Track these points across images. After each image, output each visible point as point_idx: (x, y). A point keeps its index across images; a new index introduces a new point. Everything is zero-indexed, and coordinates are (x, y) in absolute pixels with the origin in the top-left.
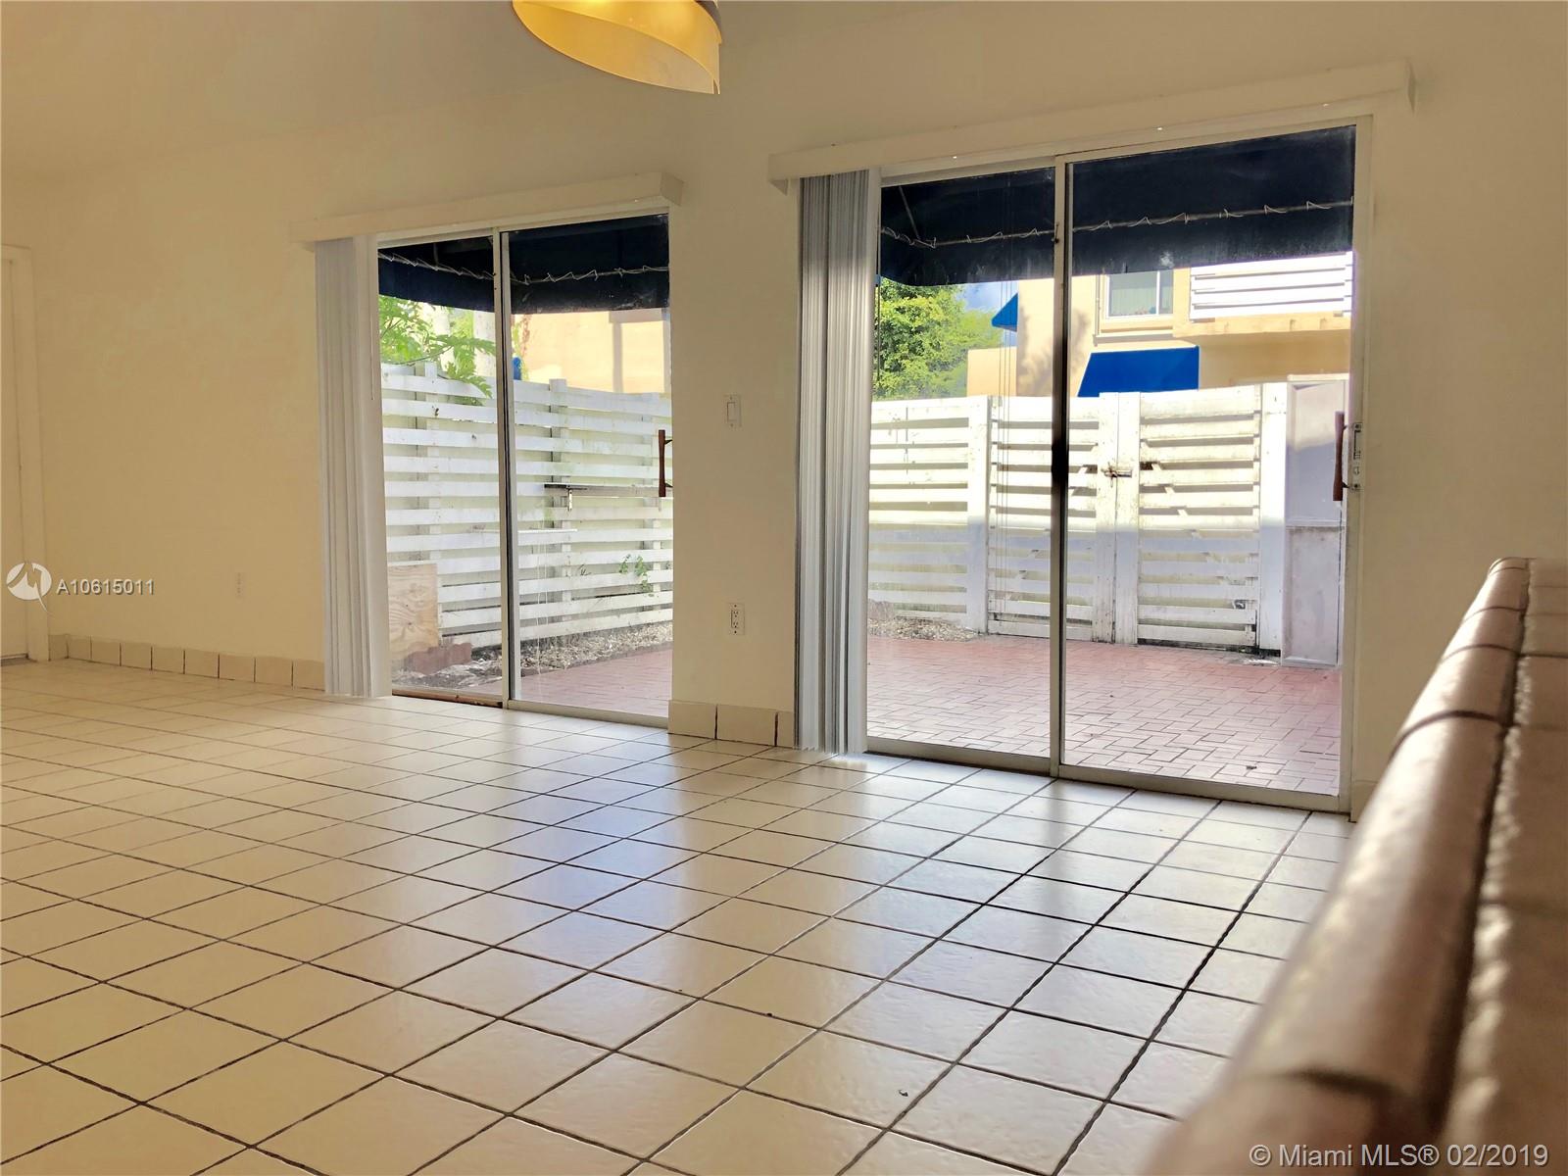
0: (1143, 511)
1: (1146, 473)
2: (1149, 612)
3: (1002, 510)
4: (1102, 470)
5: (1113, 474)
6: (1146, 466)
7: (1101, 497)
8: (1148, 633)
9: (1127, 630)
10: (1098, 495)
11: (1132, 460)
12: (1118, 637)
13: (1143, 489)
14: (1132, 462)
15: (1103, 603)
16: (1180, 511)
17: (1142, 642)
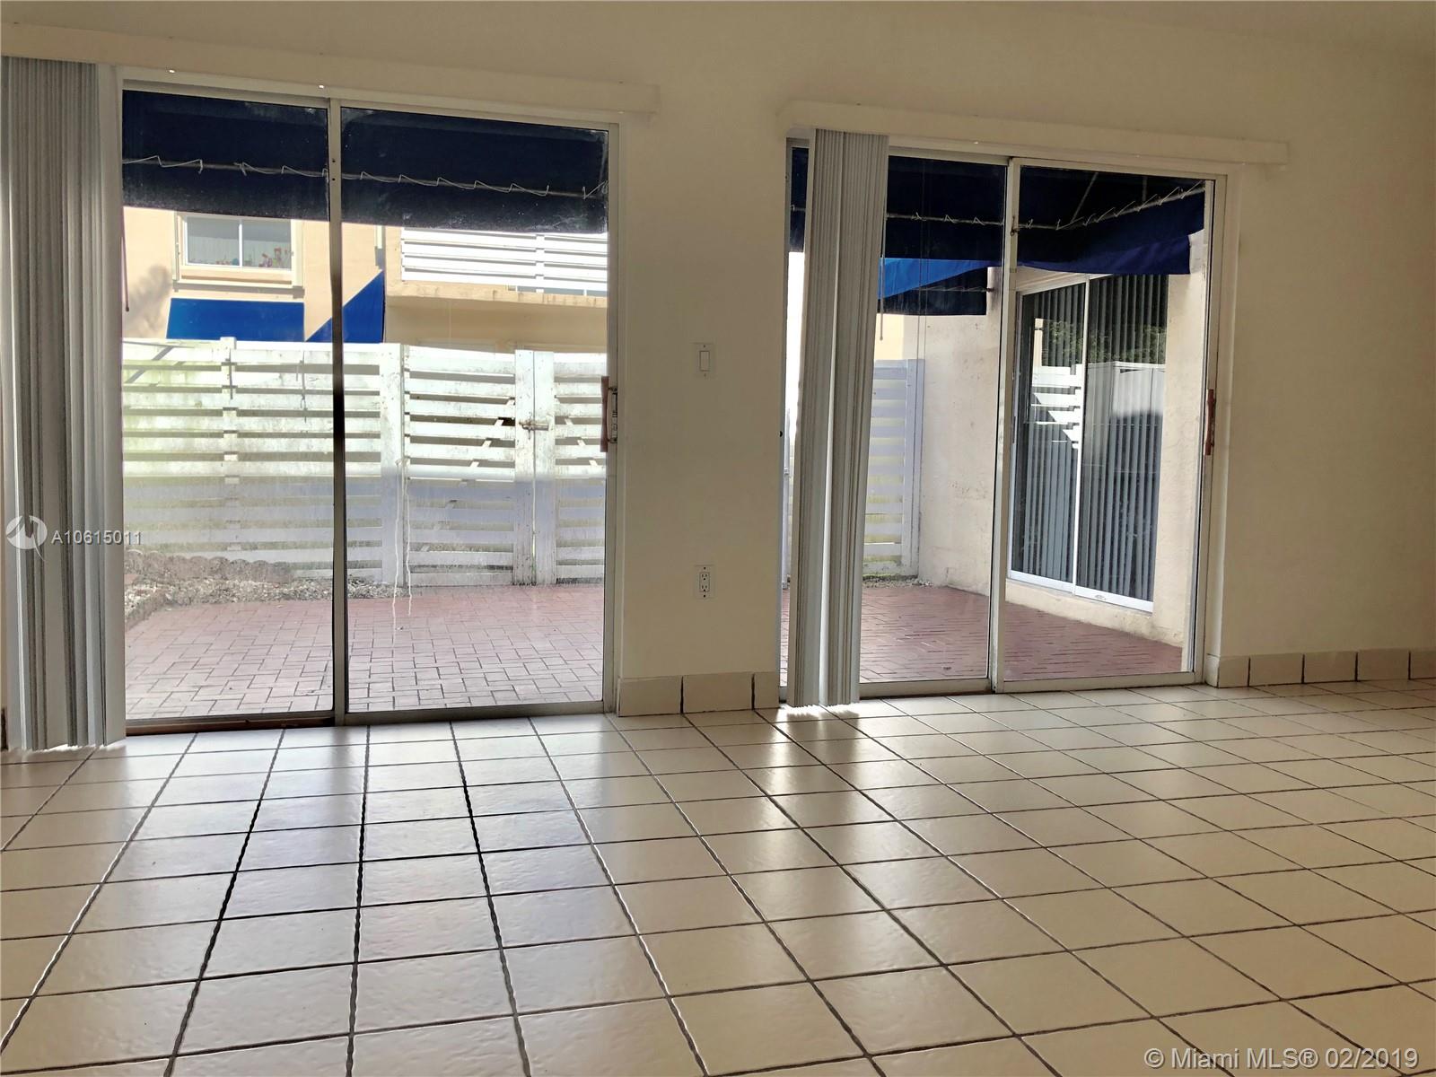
0: (560, 462)
1: (561, 427)
2: (566, 554)
3: (416, 461)
4: (520, 423)
5: (530, 426)
6: (560, 420)
7: (520, 448)
8: (565, 572)
9: (546, 570)
10: (517, 447)
11: (548, 414)
12: (539, 578)
13: (561, 442)
14: (548, 416)
15: (523, 548)
16: (591, 461)
17: (559, 582)
